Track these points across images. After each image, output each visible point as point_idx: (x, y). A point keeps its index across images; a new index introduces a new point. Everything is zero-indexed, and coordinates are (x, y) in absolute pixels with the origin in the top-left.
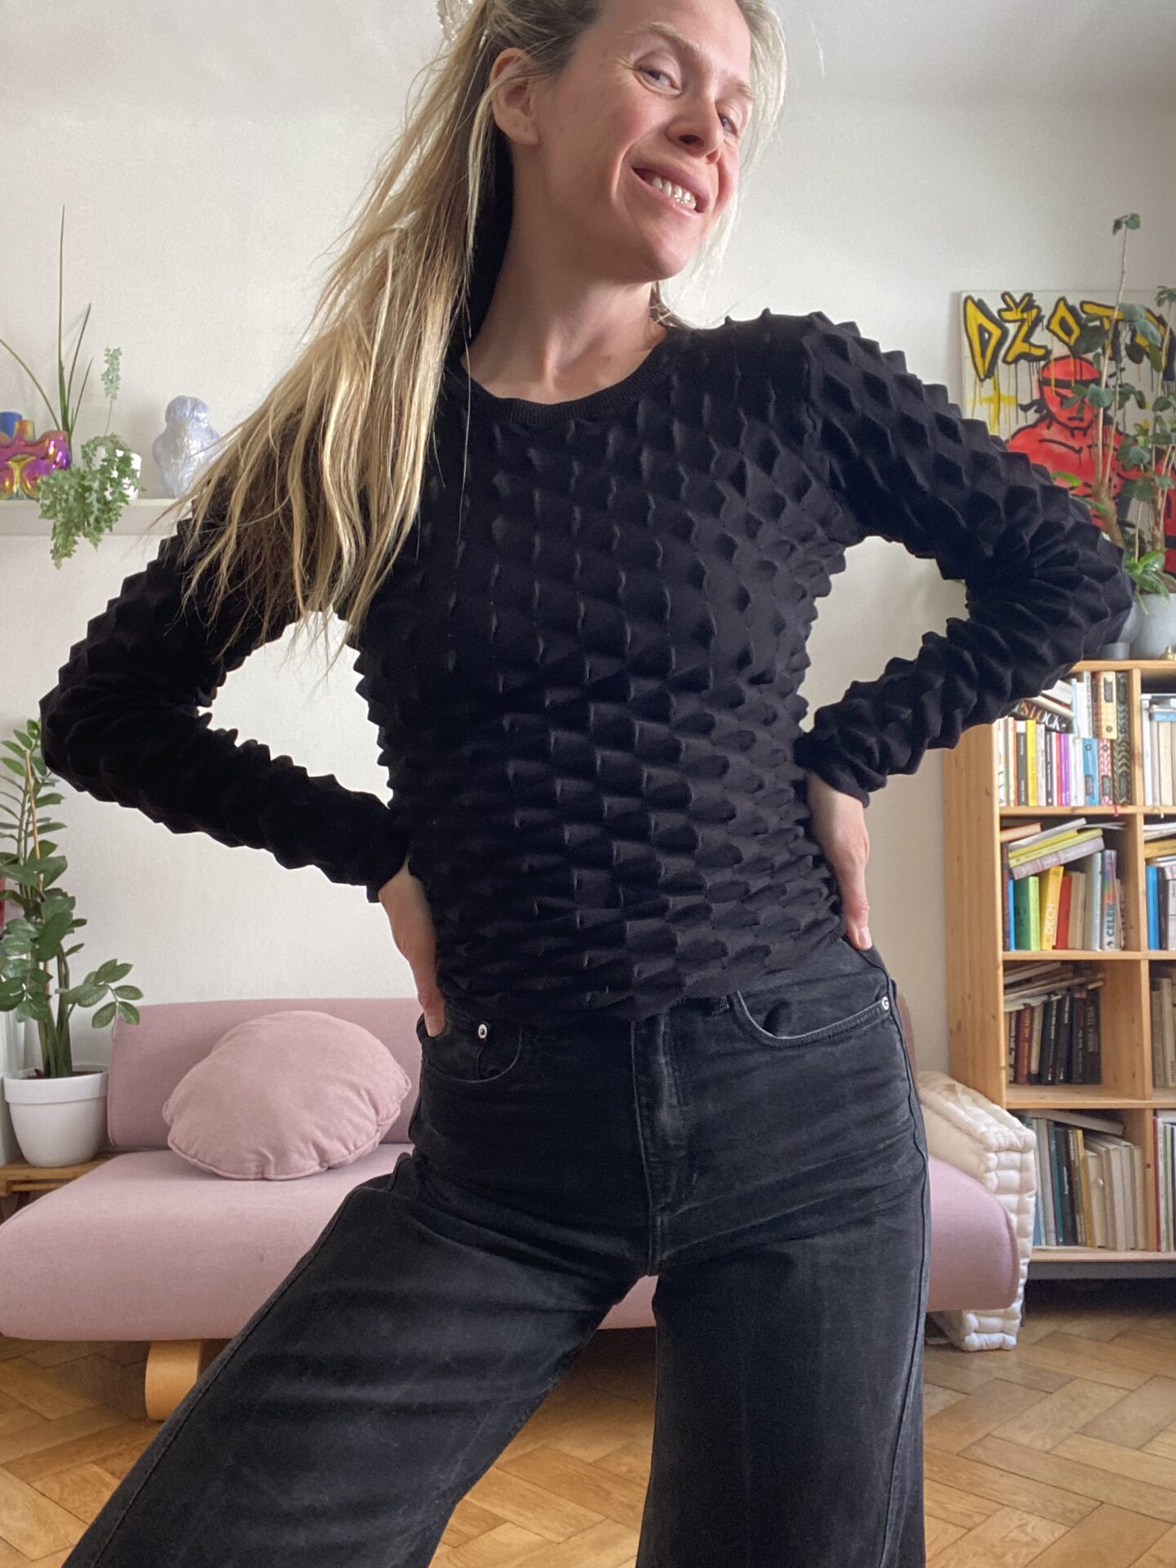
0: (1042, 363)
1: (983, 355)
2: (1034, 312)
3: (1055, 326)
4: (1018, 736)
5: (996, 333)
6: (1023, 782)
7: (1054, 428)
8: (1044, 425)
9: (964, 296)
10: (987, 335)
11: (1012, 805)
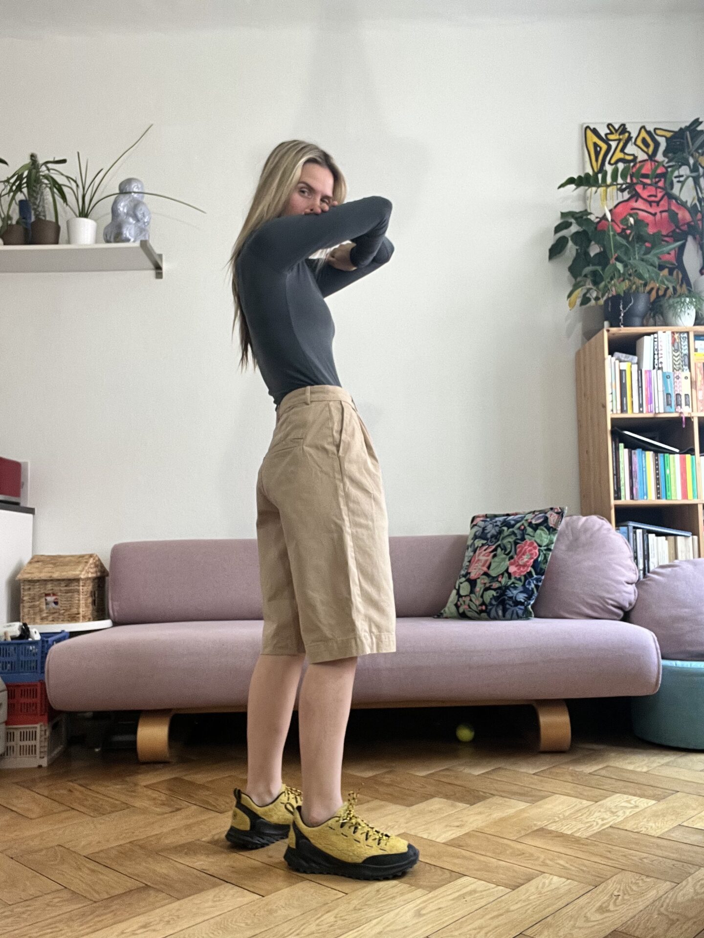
0: (632, 164)
1: (597, 160)
2: (627, 135)
3: (639, 142)
4: (621, 372)
5: (604, 147)
6: (625, 399)
7: (640, 200)
8: (634, 199)
9: (585, 126)
10: (598, 149)
11: (619, 411)
